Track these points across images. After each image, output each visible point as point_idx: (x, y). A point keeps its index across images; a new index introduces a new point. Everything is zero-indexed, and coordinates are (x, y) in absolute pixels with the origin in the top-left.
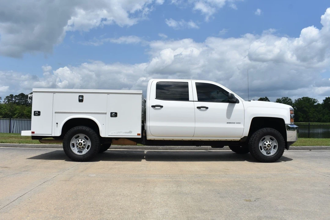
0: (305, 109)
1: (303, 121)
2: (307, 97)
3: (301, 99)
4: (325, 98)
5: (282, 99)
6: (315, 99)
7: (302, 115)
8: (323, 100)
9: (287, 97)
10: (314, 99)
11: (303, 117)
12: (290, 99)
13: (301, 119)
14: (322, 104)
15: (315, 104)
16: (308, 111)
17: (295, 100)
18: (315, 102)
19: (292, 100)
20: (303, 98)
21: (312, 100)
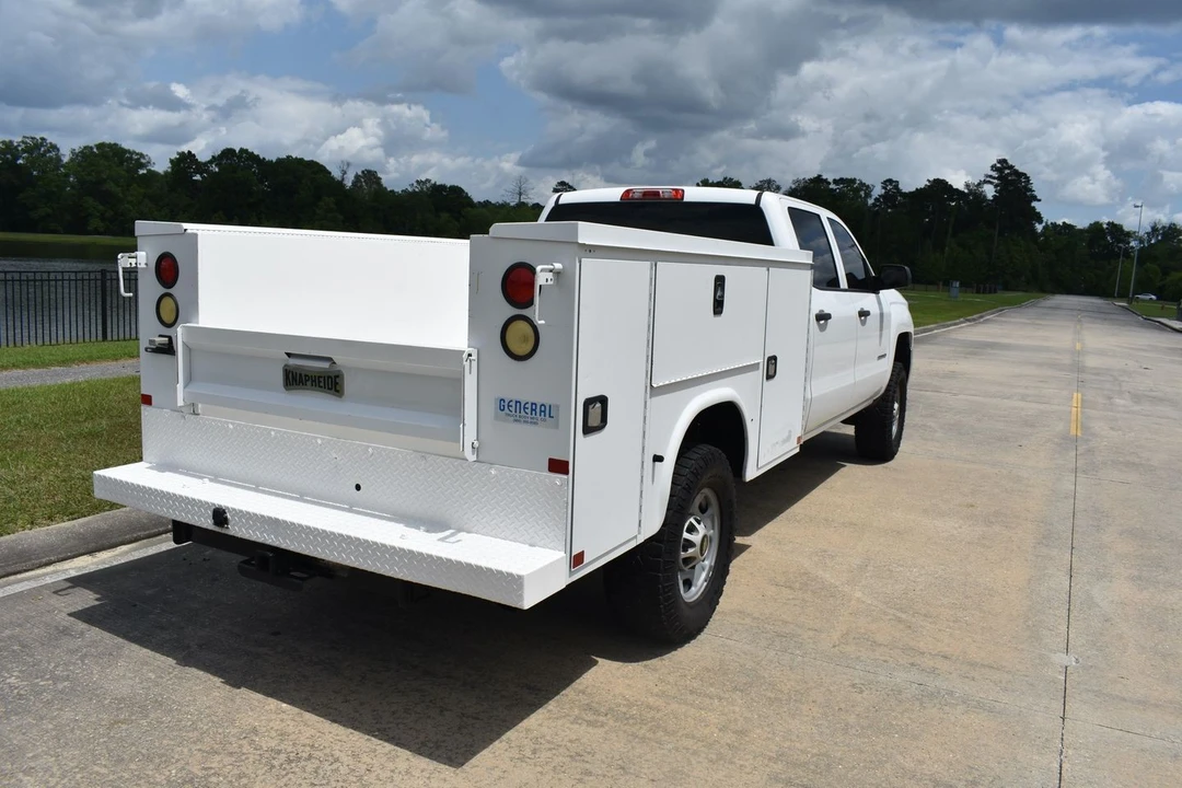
0: (111, 186)
1: (102, 230)
2: (115, 145)
3: (91, 148)
4: (178, 153)
5: (23, 142)
6: (142, 155)
7: (101, 207)
8: (171, 161)
9: (43, 139)
10: (137, 154)
11: (103, 218)
12: (54, 147)
13: (95, 223)
14: (166, 172)
15: (141, 172)
16: (120, 195)
17: (73, 151)
18: (142, 166)
19: (62, 151)
20: (101, 146)
21: (131, 158)
